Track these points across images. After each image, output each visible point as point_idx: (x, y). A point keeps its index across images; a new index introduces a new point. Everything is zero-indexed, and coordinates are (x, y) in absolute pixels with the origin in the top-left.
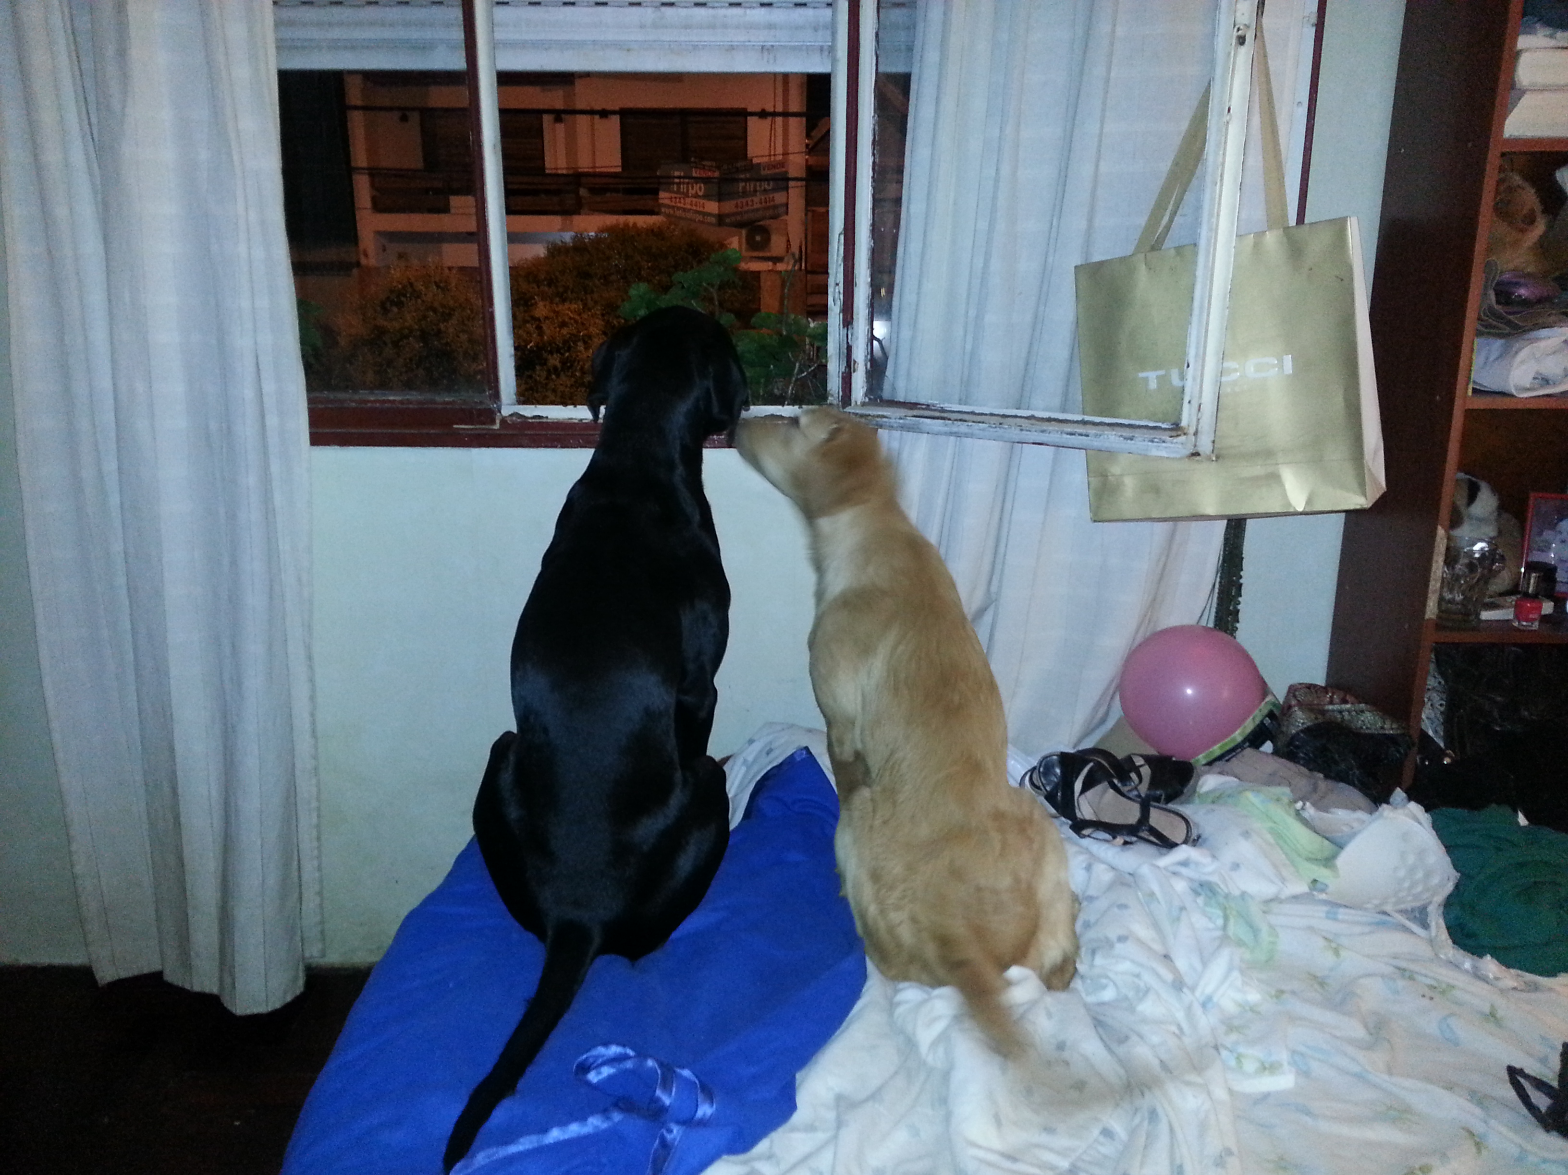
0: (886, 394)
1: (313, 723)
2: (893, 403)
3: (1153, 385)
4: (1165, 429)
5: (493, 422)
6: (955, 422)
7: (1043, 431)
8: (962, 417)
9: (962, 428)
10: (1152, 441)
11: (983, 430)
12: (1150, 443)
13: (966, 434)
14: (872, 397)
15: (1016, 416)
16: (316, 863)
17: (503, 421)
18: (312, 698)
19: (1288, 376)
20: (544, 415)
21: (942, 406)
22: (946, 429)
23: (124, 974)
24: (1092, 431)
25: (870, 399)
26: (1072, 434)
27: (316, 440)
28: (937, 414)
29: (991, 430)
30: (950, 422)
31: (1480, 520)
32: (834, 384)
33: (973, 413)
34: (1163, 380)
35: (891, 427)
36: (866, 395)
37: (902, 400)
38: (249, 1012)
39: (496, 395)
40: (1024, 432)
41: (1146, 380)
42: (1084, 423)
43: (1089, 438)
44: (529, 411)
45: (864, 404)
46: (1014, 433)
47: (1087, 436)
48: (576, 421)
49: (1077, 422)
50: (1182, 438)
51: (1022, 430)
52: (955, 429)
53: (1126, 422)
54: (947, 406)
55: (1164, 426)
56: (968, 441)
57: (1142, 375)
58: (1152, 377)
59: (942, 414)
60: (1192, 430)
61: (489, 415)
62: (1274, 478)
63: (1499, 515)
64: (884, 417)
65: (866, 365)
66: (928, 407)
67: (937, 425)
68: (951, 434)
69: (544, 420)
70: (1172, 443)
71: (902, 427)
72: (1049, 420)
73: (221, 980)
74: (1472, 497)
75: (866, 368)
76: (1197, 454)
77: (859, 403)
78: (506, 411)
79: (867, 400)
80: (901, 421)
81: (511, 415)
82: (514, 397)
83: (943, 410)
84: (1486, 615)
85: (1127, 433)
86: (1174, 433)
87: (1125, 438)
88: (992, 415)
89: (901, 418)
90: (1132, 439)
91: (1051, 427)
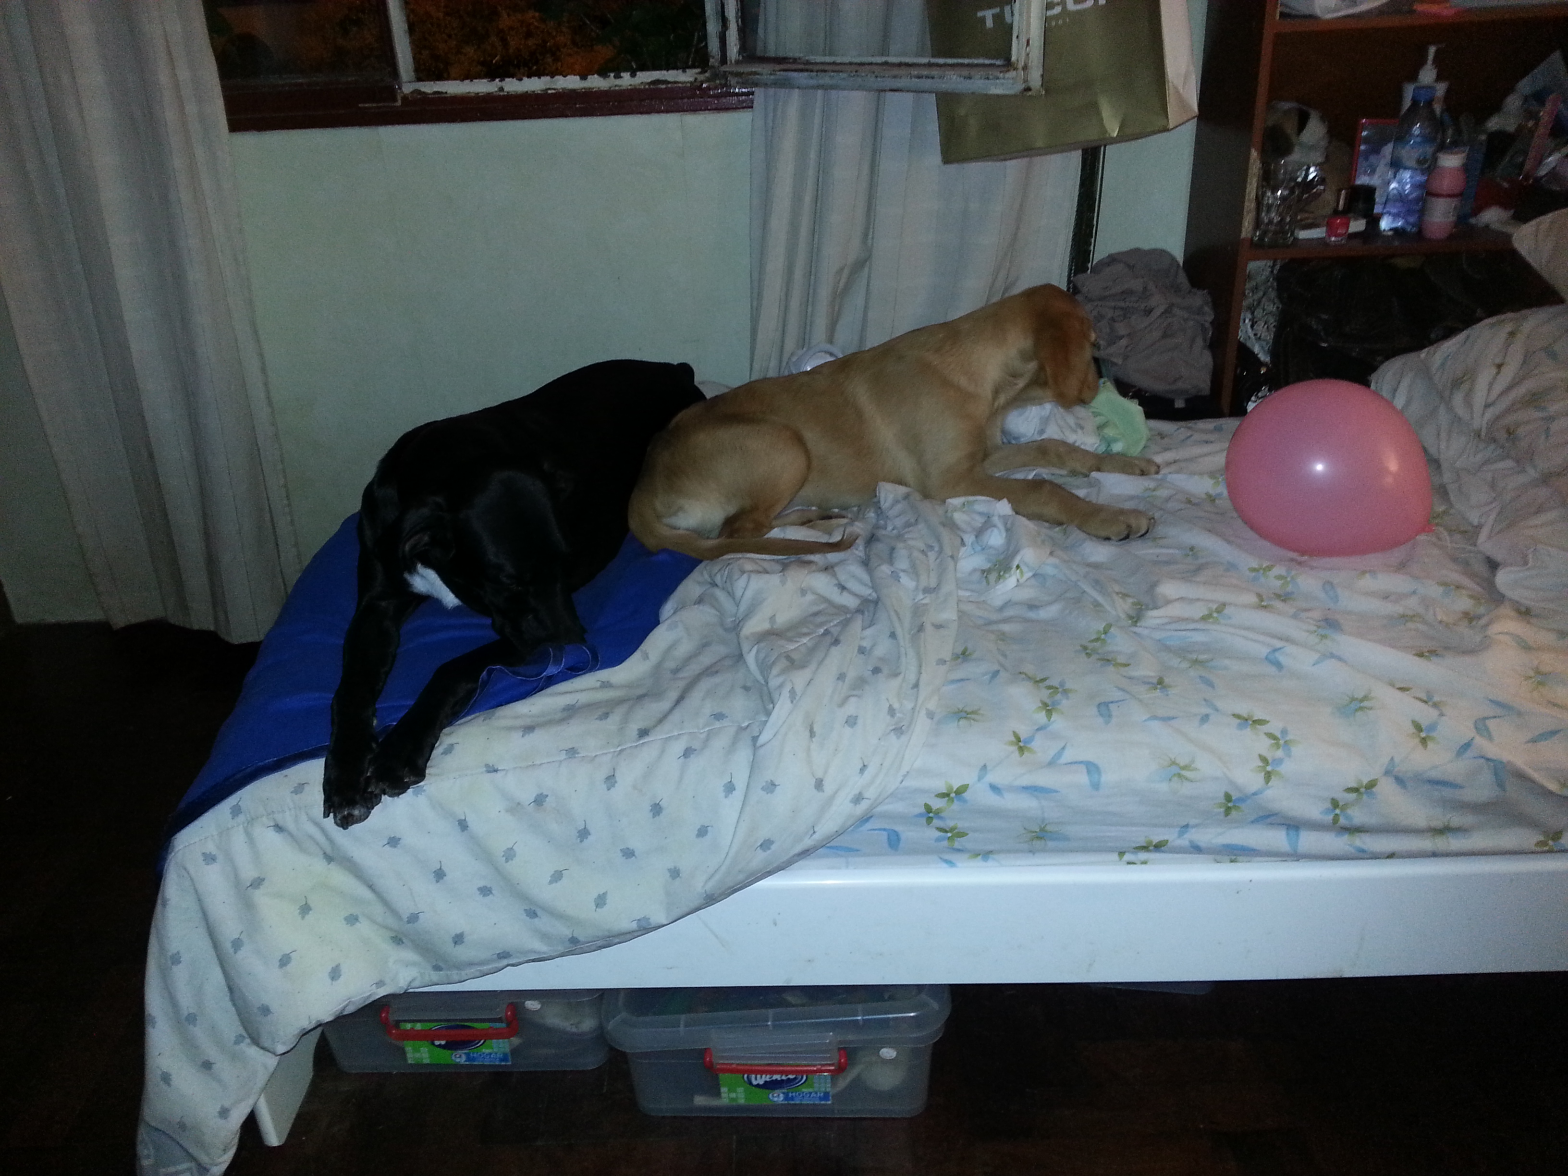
0: (759, 53)
1: (268, 392)
2: (764, 60)
3: (989, 23)
4: (999, 66)
5: (395, 100)
6: (819, 74)
7: (895, 77)
8: (823, 69)
9: (825, 79)
10: (988, 78)
11: (844, 79)
12: (986, 81)
13: (831, 86)
14: (745, 55)
15: (871, 64)
16: (289, 518)
17: (405, 98)
18: (263, 370)
19: (1103, 6)
20: (444, 91)
21: (807, 58)
22: (813, 82)
23: (134, 620)
24: (935, 72)
25: (743, 57)
26: (919, 77)
27: (236, 125)
28: (802, 67)
29: (852, 79)
30: (815, 74)
31: (1312, 148)
32: (714, 45)
33: (834, 63)
34: (999, 18)
35: (766, 85)
36: (740, 53)
37: (772, 54)
38: (244, 641)
39: (395, 73)
40: (879, 79)
41: (983, 19)
42: (930, 65)
43: (935, 80)
44: (429, 87)
45: (738, 62)
46: (871, 81)
47: (933, 78)
48: (473, 95)
49: (924, 65)
50: (1012, 74)
51: (877, 77)
52: (821, 82)
53: (966, 61)
54: (812, 58)
55: (998, 62)
56: (833, 92)
57: (980, 14)
58: (988, 15)
59: (806, 67)
60: (1021, 64)
61: (390, 93)
62: (1093, 108)
63: (1330, 142)
64: (755, 73)
65: (737, 22)
66: (795, 61)
67: (801, 78)
68: (819, 87)
69: (443, 95)
70: (1004, 78)
71: (775, 84)
72: (900, 65)
73: (216, 620)
74: (1302, 125)
75: (738, 25)
76: (1028, 89)
77: (733, 61)
78: (407, 88)
79: (741, 58)
80: (772, 77)
81: (412, 92)
82: (413, 74)
83: (808, 63)
84: (1303, 235)
85: (965, 72)
86: (1005, 69)
87: (965, 78)
88: (851, 64)
89: (771, 74)
90: (970, 78)
91: (903, 71)
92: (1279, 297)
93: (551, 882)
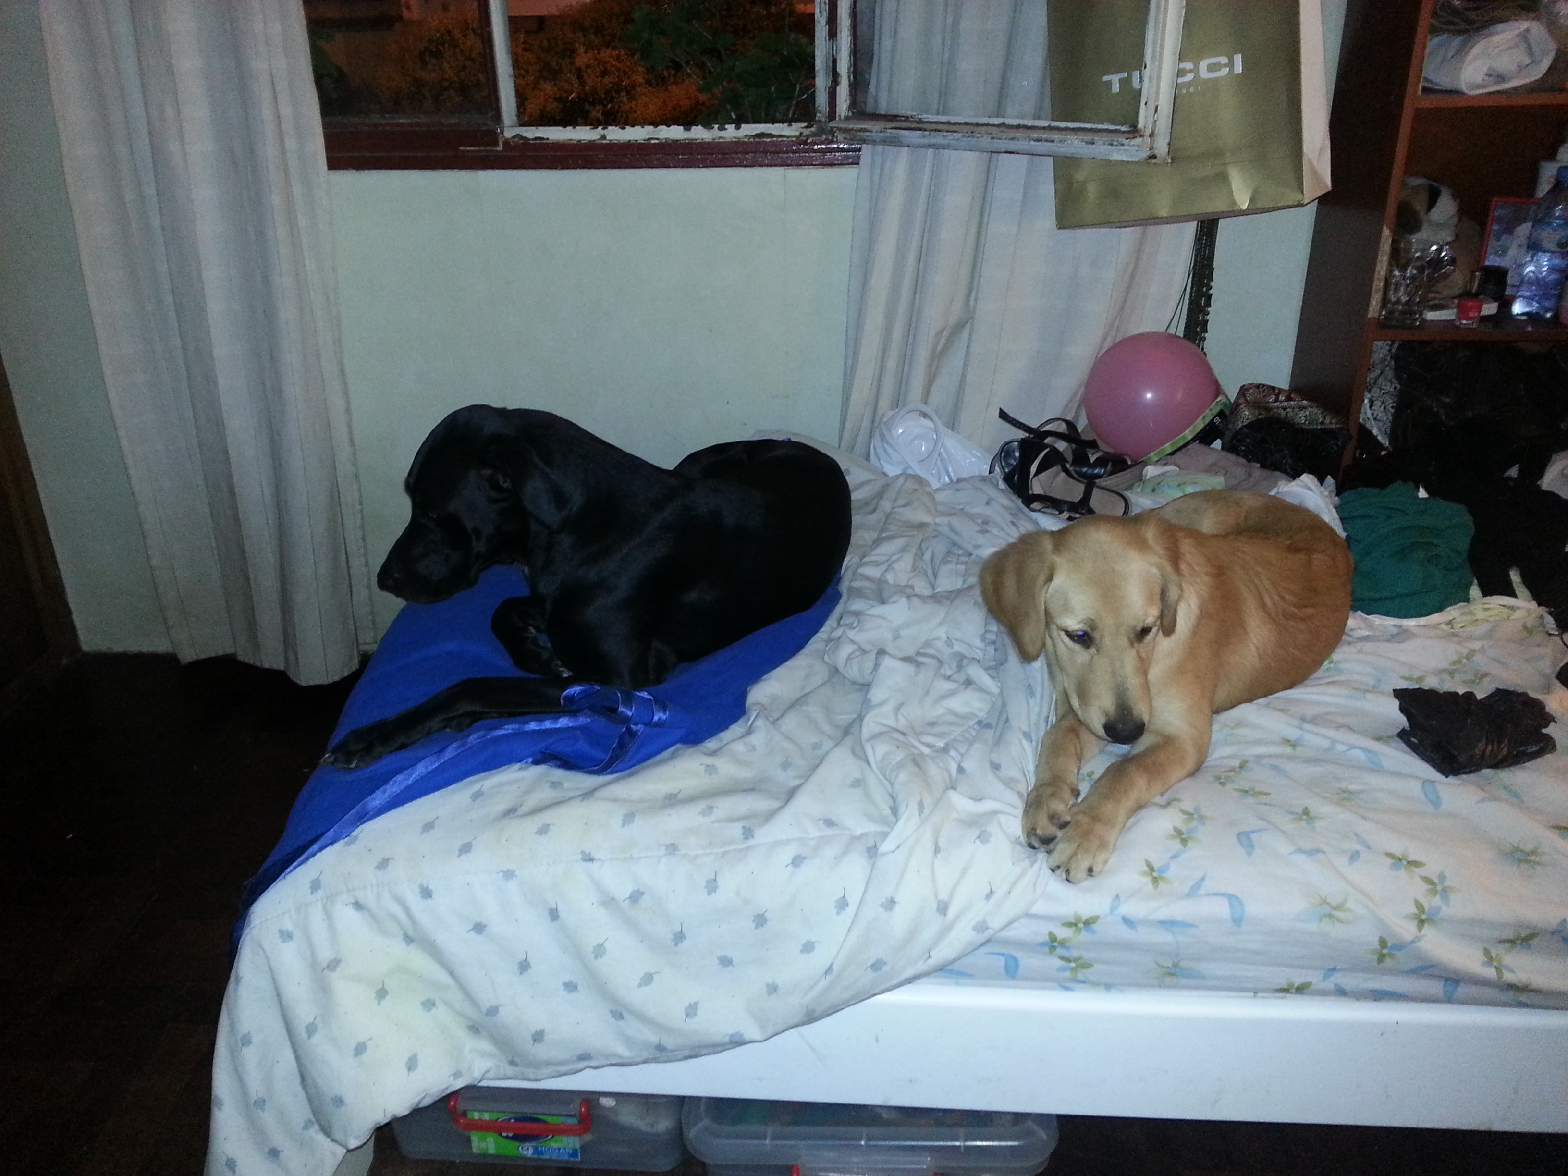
0: (869, 109)
1: (351, 433)
2: (875, 117)
3: (1116, 88)
4: (1124, 132)
5: (497, 144)
6: (932, 133)
7: (1013, 139)
8: (936, 128)
9: (938, 139)
10: (1111, 145)
11: (958, 139)
12: (1110, 147)
13: (943, 146)
14: (855, 111)
15: (988, 125)
16: (363, 559)
17: (506, 143)
18: (348, 410)
19: (1238, 75)
20: (546, 137)
21: (920, 117)
22: (925, 141)
23: (203, 656)
24: (1056, 136)
25: (853, 113)
26: (1038, 140)
27: (334, 164)
28: (914, 125)
29: (966, 139)
30: (927, 133)
31: (1440, 226)
32: (822, 100)
33: (948, 123)
34: (1126, 83)
35: (874, 142)
36: (849, 108)
37: (883, 112)
38: (312, 683)
39: (498, 117)
40: (995, 140)
41: (1109, 83)
42: (1050, 128)
43: (1055, 144)
44: (531, 133)
45: (847, 118)
46: (985, 142)
47: (1053, 141)
48: (575, 142)
49: (1044, 128)
50: (1138, 140)
51: (993, 138)
52: (933, 141)
53: (1089, 126)
54: (926, 117)
55: (1123, 129)
56: (946, 152)
57: (1105, 78)
58: (1115, 81)
59: (919, 125)
60: (1148, 132)
61: (492, 137)
62: (1223, 178)
63: (1460, 220)
64: (865, 130)
65: (849, 77)
66: (907, 119)
67: (913, 137)
68: (930, 146)
69: (545, 141)
70: (1129, 145)
71: (884, 141)
72: (1018, 127)
73: (286, 660)
74: (1432, 201)
75: (849, 80)
76: (1154, 157)
77: (842, 118)
78: (509, 133)
79: (850, 114)
80: (882, 134)
81: (514, 137)
82: (516, 118)
83: (920, 121)
84: (1431, 316)
85: (1089, 137)
86: (1131, 135)
87: (1087, 143)
88: (966, 124)
89: (881, 132)
90: (1093, 143)
91: (1019, 134)
92: (1398, 377)
93: (640, 986)
